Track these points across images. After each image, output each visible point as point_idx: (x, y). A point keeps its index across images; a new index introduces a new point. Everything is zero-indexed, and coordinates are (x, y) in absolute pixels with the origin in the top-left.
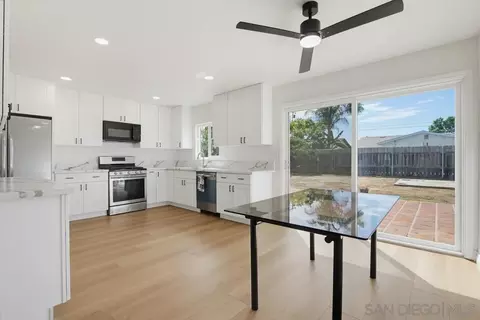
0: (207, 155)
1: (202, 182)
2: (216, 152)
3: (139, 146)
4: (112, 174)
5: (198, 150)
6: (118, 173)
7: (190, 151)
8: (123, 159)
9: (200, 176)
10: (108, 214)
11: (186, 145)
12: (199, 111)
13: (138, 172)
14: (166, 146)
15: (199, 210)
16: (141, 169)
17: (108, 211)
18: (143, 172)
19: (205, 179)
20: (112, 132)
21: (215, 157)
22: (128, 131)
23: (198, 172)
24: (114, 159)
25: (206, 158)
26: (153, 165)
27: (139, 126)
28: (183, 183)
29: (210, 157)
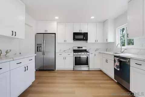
0: (124, 45)
1: (117, 63)
3: (87, 42)
5: (118, 42)
8: (82, 48)
12: (117, 20)
15: (116, 81)
17: (73, 69)
18: (88, 53)
19: (120, 62)
20: (77, 37)
21: (131, 46)
22: (83, 36)
23: (115, 56)
24: (78, 48)
25: (123, 47)
26: (95, 50)
27: (87, 33)
28: (107, 61)
29: (126, 46)
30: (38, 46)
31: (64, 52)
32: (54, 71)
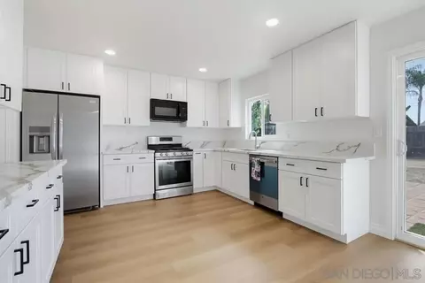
0: (259, 135)
1: (257, 168)
2: (270, 130)
3: (185, 126)
4: (158, 154)
5: (249, 129)
6: (164, 154)
7: (240, 130)
8: (170, 139)
9: (255, 160)
10: (154, 198)
11: (235, 123)
13: (185, 153)
14: (213, 124)
15: (252, 203)
16: (188, 150)
17: (154, 195)
18: (189, 153)
19: (262, 164)
21: (270, 137)
22: (175, 110)
23: (251, 156)
24: (162, 139)
25: (258, 138)
26: (200, 145)
27: (186, 104)
28: (233, 167)
29: (264, 137)
30: (32, 134)
31: (120, 152)
32: (97, 209)
